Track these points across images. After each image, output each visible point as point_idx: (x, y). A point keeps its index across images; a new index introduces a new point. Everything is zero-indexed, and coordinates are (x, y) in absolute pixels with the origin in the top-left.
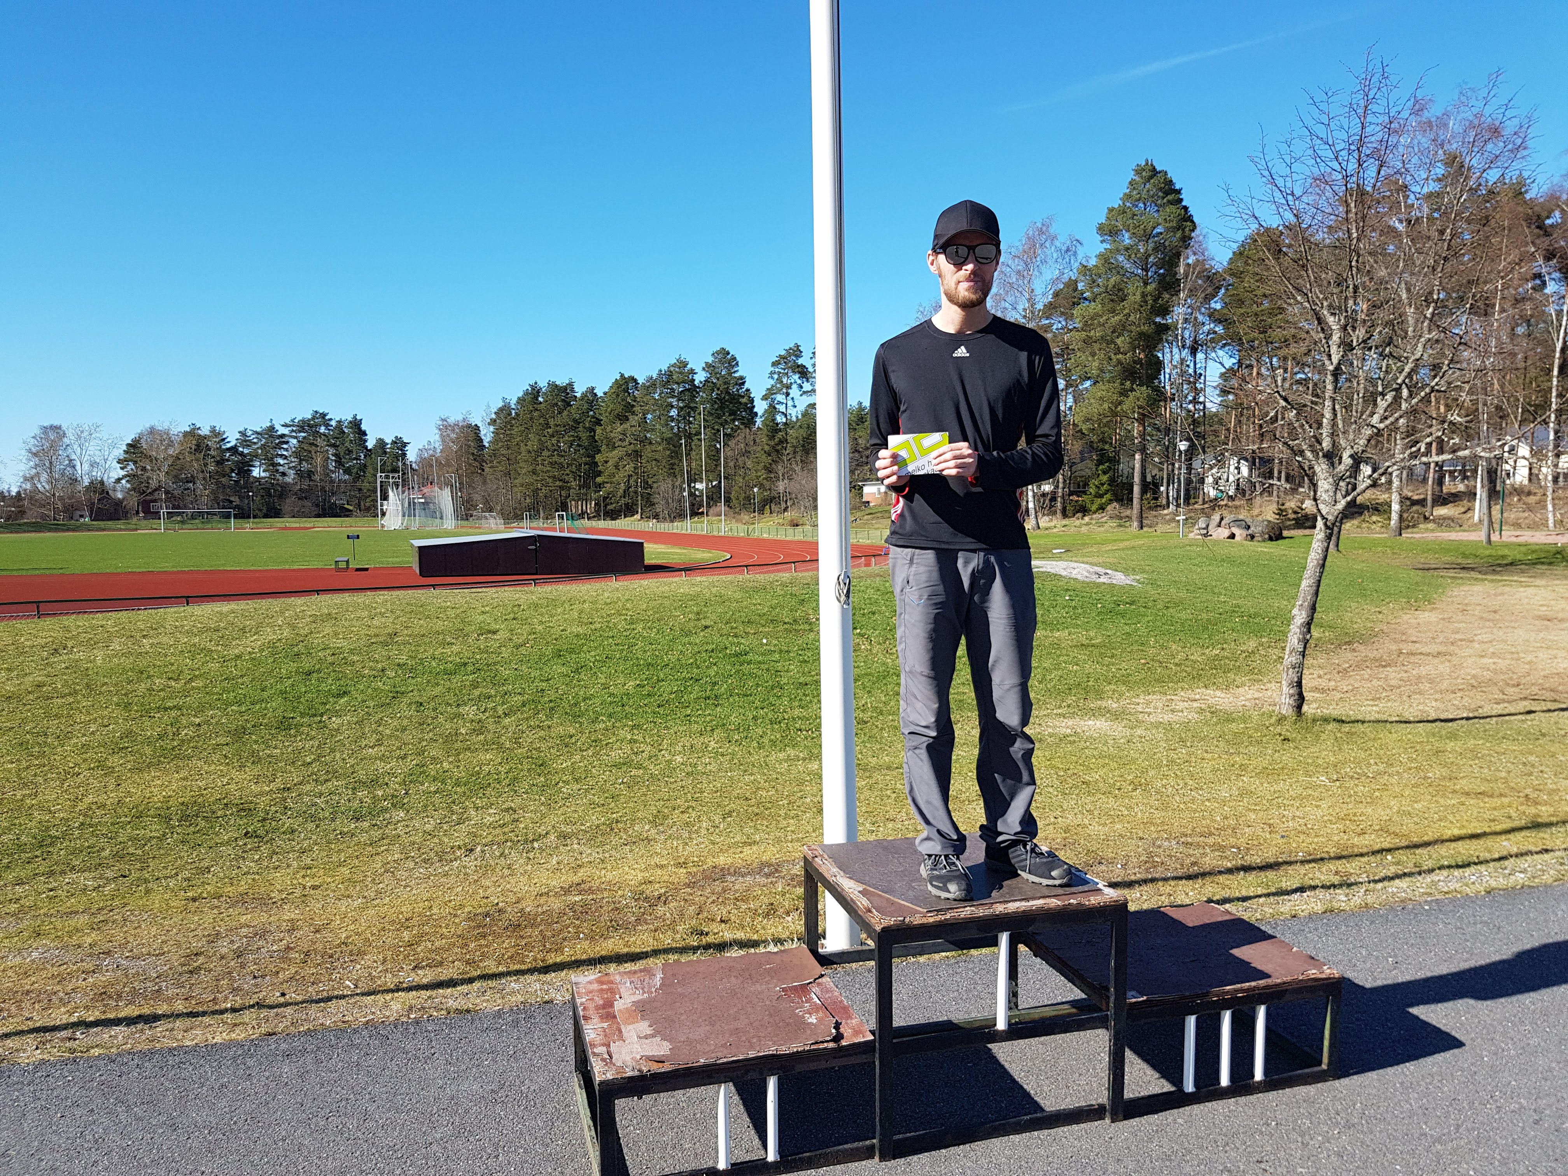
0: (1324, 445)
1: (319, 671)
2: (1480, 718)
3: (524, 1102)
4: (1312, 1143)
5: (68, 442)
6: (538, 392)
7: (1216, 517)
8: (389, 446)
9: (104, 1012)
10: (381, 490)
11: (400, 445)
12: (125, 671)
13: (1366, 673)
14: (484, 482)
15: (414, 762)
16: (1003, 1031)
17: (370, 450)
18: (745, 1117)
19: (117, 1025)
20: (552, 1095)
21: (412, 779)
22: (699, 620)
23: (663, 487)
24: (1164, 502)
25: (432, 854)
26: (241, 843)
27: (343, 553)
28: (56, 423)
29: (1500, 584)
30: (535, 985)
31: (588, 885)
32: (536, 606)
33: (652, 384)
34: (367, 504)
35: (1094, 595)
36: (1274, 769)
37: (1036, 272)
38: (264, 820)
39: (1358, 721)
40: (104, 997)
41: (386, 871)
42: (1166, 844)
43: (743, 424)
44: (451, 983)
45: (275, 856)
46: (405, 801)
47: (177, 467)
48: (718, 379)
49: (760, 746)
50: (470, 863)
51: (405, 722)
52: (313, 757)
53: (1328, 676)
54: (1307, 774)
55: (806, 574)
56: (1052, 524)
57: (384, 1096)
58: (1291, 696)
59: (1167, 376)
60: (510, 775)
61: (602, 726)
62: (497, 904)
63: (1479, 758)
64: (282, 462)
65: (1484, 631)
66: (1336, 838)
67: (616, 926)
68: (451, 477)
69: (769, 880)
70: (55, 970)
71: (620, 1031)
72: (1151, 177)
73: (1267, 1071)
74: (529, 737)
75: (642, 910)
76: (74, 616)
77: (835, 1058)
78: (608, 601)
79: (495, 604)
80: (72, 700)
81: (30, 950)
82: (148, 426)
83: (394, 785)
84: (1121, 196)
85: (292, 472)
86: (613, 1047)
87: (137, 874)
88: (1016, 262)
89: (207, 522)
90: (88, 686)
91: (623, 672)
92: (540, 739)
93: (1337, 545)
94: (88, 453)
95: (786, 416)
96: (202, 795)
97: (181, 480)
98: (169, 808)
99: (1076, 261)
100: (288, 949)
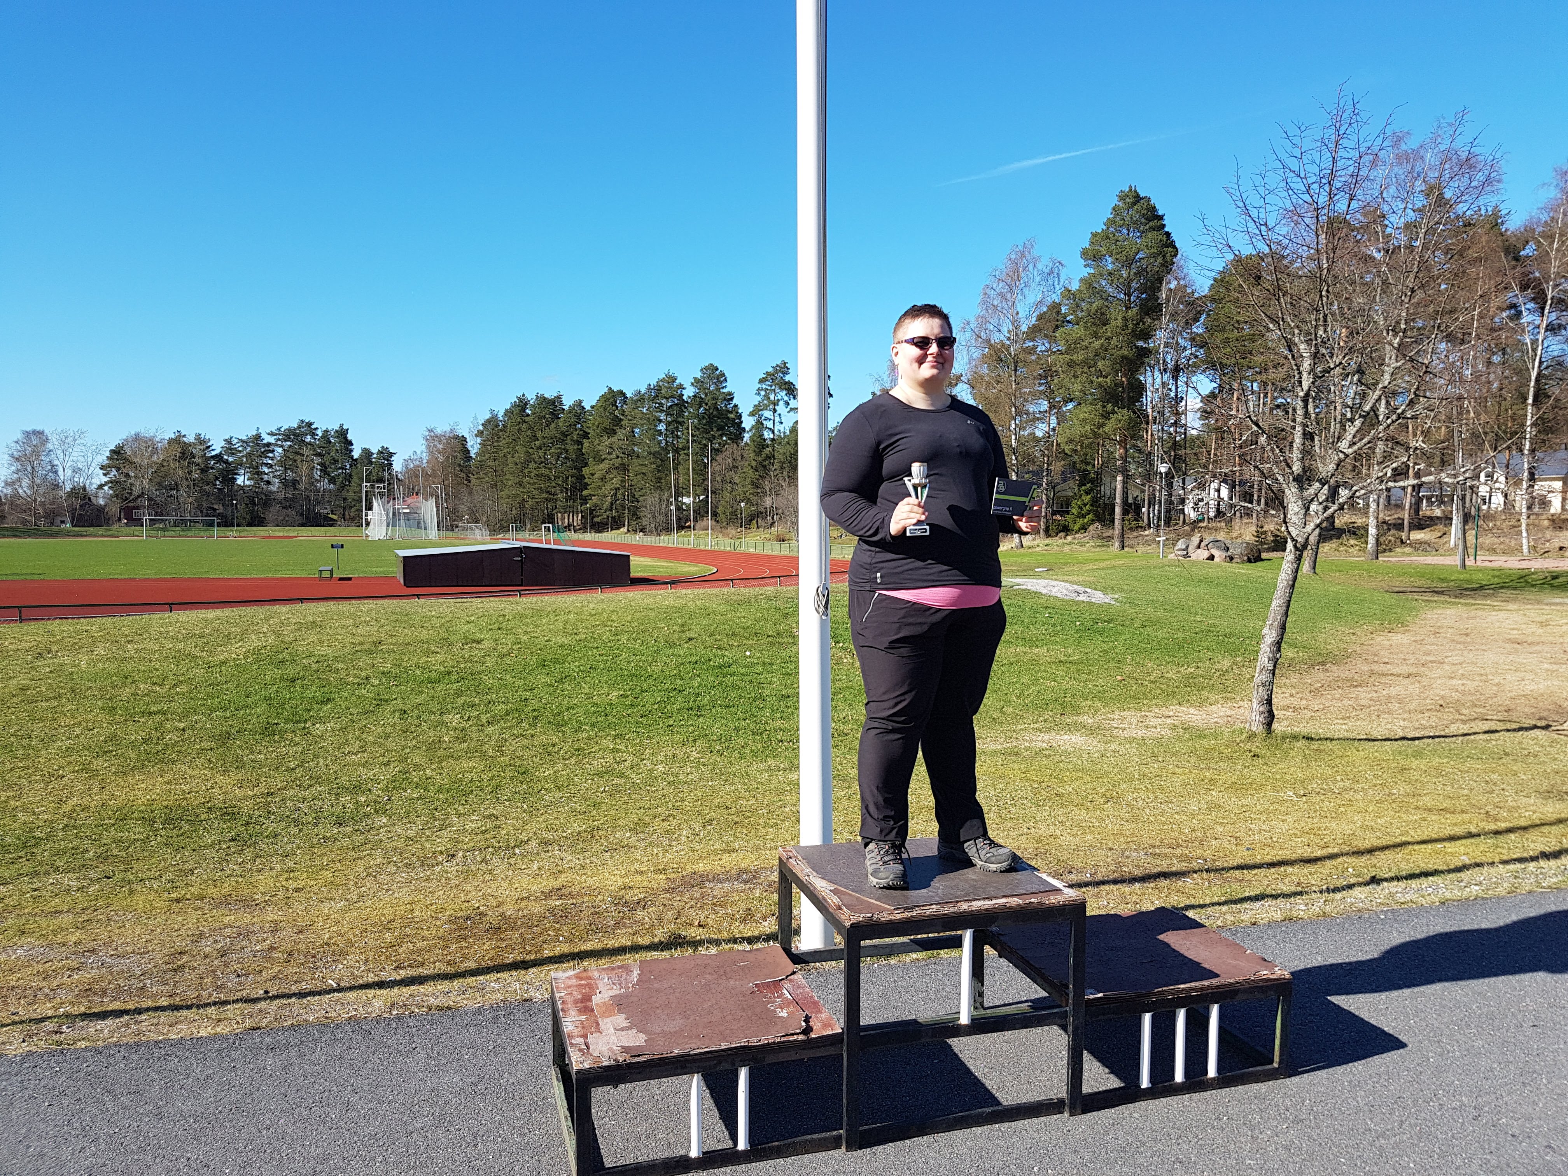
1: (303, 678)
2: (1445, 737)
3: (503, 1094)
4: (1261, 1136)
5: (51, 448)
6: (526, 404)
7: (1195, 540)
8: (375, 456)
9: (90, 1008)
10: (366, 500)
11: (386, 455)
12: (110, 675)
13: (1337, 693)
14: (471, 493)
15: (397, 769)
16: (967, 1025)
17: (356, 460)
19: (103, 1019)
20: (530, 1088)
21: (395, 785)
22: (683, 632)
23: (650, 501)
24: (1145, 523)
25: (414, 859)
26: (224, 847)
27: (327, 562)
28: (38, 428)
29: (1473, 607)
30: (515, 985)
31: (569, 890)
32: (521, 616)
33: (640, 398)
34: (352, 514)
35: (1073, 613)
36: (1243, 784)
37: (1019, 295)
38: (248, 824)
39: (1327, 739)
40: (89, 992)
41: (369, 875)
42: (1134, 854)
43: (729, 439)
45: (258, 859)
46: (388, 807)
47: (160, 474)
48: (706, 395)
49: (742, 756)
50: (452, 868)
51: (389, 730)
52: (296, 763)
53: (1300, 695)
54: (1275, 789)
55: (788, 588)
56: (1035, 543)
57: (366, 1088)
58: (1261, 713)
59: (1149, 399)
60: (493, 783)
61: (585, 735)
62: (478, 908)
63: (1443, 776)
64: (266, 470)
65: (1454, 653)
66: (1299, 852)
67: (594, 930)
68: (437, 487)
69: (747, 886)
70: (41, 968)
71: (598, 1024)
72: (1134, 204)
73: (1220, 1068)
74: (513, 745)
75: (621, 914)
76: (58, 621)
77: (804, 1049)
78: (594, 612)
79: (480, 614)
80: (56, 704)
81: (15, 947)
82: (133, 433)
83: (377, 791)
84: (1105, 221)
85: (277, 481)
86: (590, 1039)
87: (121, 876)
88: (1001, 285)
89: (188, 530)
90: (73, 690)
91: (606, 682)
92: (524, 747)
93: (1314, 568)
94: (71, 458)
95: (773, 432)
96: (186, 799)
97: (165, 488)
98: (153, 811)
99: (1060, 284)
100: (271, 949)
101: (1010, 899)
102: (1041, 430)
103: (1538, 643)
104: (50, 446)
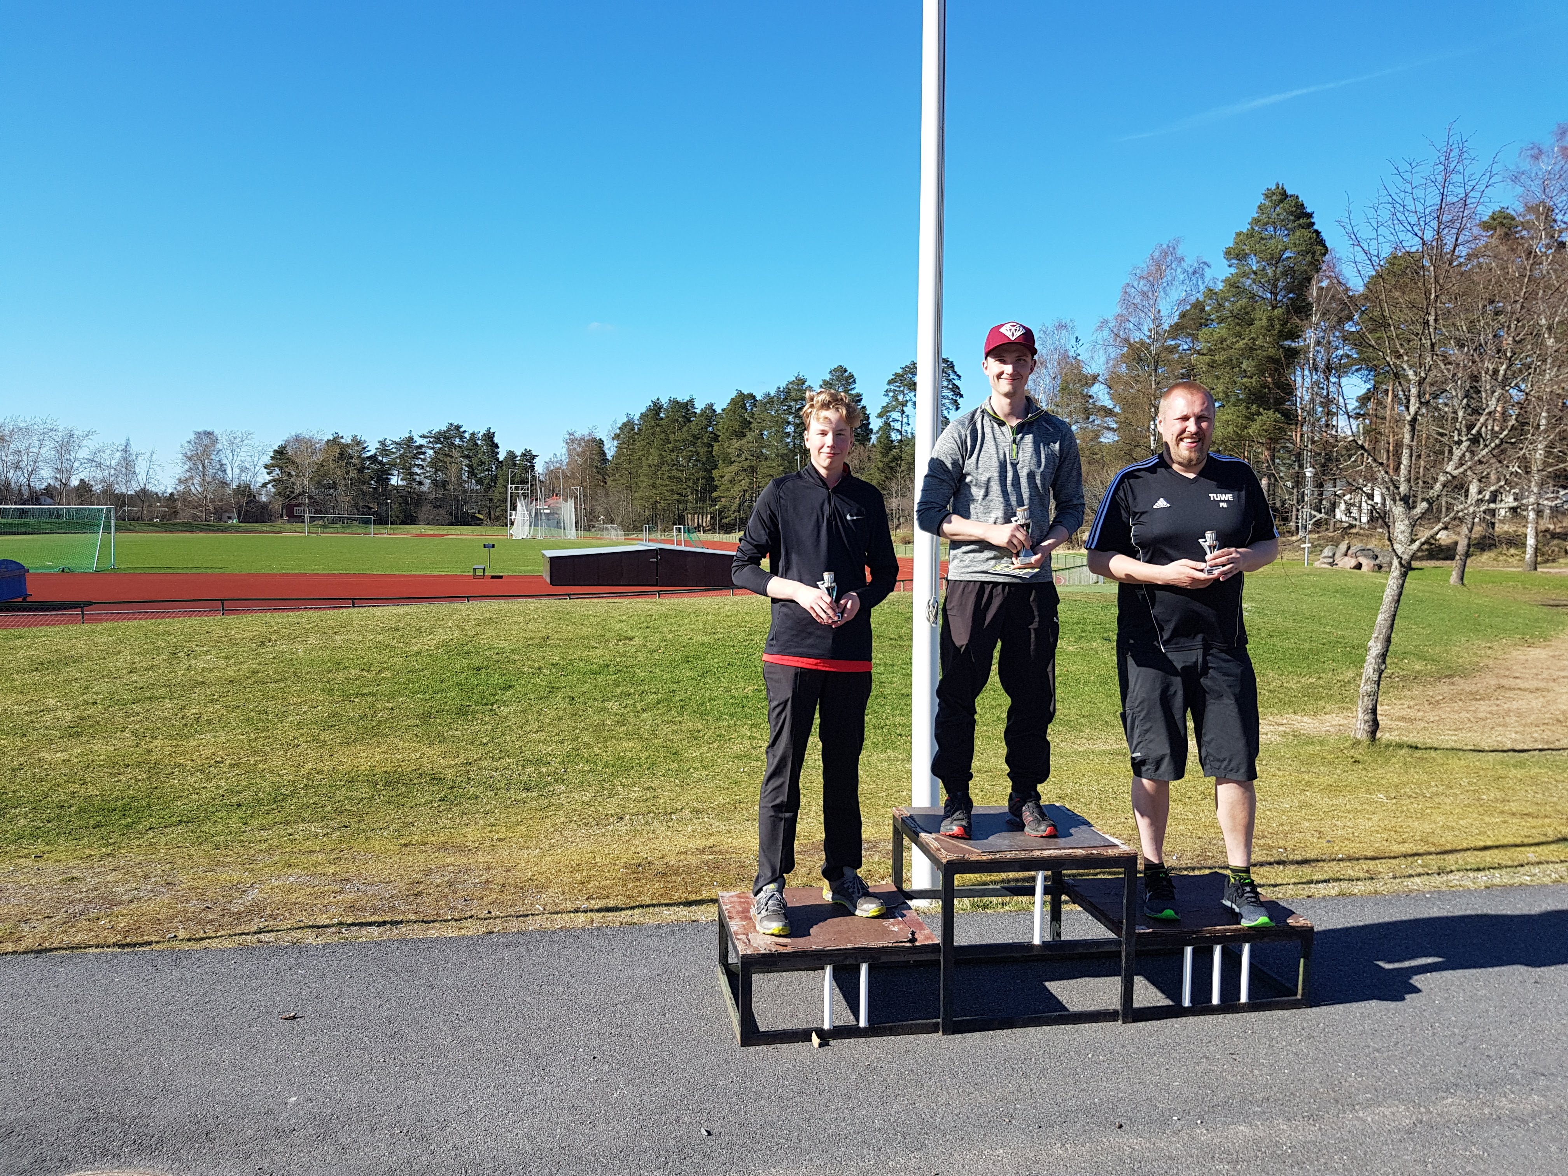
0: (1401, 489)
1: (487, 668)
4: (1277, 1045)
5: (221, 448)
6: (660, 408)
7: (1343, 547)
8: (518, 458)
9: (357, 919)
10: (511, 501)
11: (529, 457)
12: (324, 662)
13: (1458, 705)
14: (607, 495)
15: (570, 746)
16: (1038, 946)
17: (501, 462)
18: (844, 1002)
19: (370, 926)
20: (702, 980)
21: (568, 760)
24: (1293, 528)
25: (591, 819)
26: (436, 805)
27: (479, 561)
28: (208, 428)
30: (682, 912)
31: (719, 848)
32: (667, 616)
33: (770, 401)
34: (497, 514)
36: (1338, 786)
37: (1162, 294)
38: (452, 788)
39: (1431, 748)
40: (353, 908)
41: (556, 830)
44: (616, 909)
45: (464, 816)
46: (565, 777)
47: (321, 476)
50: (622, 827)
51: (561, 713)
52: (488, 738)
54: (1368, 791)
58: (1366, 722)
59: (1298, 400)
60: (650, 761)
61: (725, 723)
62: (647, 858)
63: (1537, 785)
64: (419, 471)
66: (1377, 845)
68: (576, 489)
70: (311, 890)
72: (1281, 201)
73: (1250, 996)
74: (664, 730)
77: (910, 953)
78: (729, 614)
79: (630, 614)
80: (283, 685)
82: (293, 434)
83: (555, 764)
84: (1250, 220)
85: (428, 481)
86: (750, 936)
87: (356, 826)
88: (1141, 283)
89: (346, 527)
90: (295, 673)
92: (674, 732)
93: (1462, 579)
94: (239, 458)
95: (901, 434)
96: (400, 766)
97: (324, 486)
98: (374, 776)
99: (1203, 283)
100: (487, 882)
101: (1075, 850)
104: (219, 446)
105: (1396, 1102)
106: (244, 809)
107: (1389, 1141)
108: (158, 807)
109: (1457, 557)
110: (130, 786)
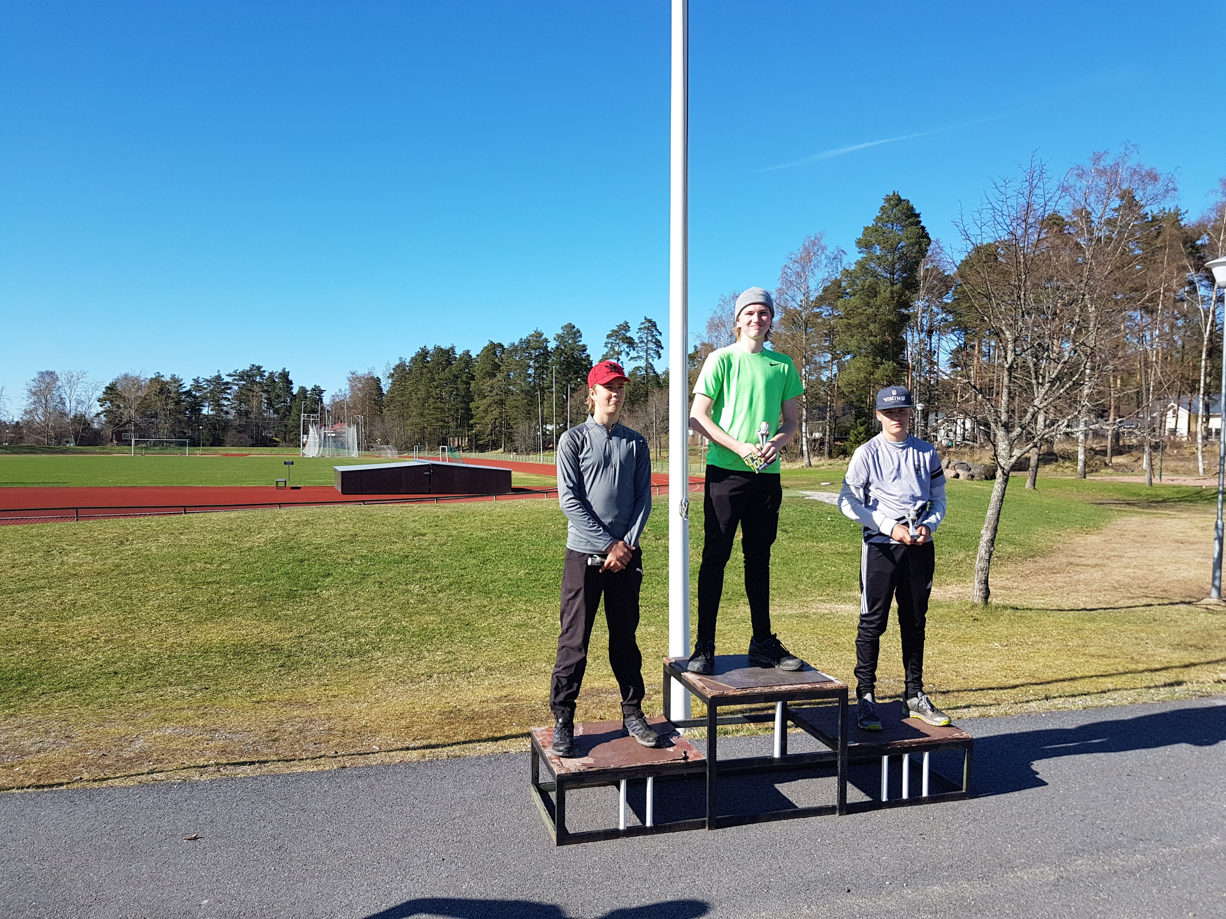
1: (309, 560)
2: (1114, 608)
5: (61, 385)
6: (427, 353)
8: (309, 392)
9: (230, 760)
10: (304, 426)
11: (318, 391)
12: (174, 557)
13: (1041, 578)
14: (383, 422)
15: (383, 621)
16: (778, 759)
17: (295, 396)
19: (242, 766)
21: (382, 632)
23: (522, 428)
25: (406, 678)
26: (277, 670)
27: (280, 476)
28: (51, 369)
29: (1154, 516)
31: (512, 697)
32: (450, 517)
33: (514, 349)
34: (291, 437)
36: (965, 638)
37: (810, 274)
38: (289, 656)
39: (1027, 609)
40: (224, 752)
41: (378, 688)
42: (887, 681)
44: (438, 746)
45: (302, 678)
46: (380, 646)
47: (144, 407)
48: (565, 346)
50: (432, 684)
51: (373, 595)
52: (314, 616)
54: (987, 641)
56: (821, 463)
58: (980, 590)
59: (909, 353)
60: (448, 631)
61: (505, 600)
62: (456, 706)
63: (1106, 634)
64: (226, 403)
65: (1132, 550)
66: (999, 680)
68: (358, 417)
72: (897, 205)
73: (930, 791)
74: (457, 606)
77: (684, 768)
78: (500, 514)
79: (422, 516)
80: (143, 576)
82: (123, 373)
83: (372, 635)
84: (875, 218)
85: (234, 411)
87: (215, 688)
88: (796, 266)
89: (165, 449)
90: (151, 567)
91: (516, 564)
92: (465, 608)
93: (1034, 485)
94: (76, 393)
96: (245, 639)
97: (147, 416)
98: (225, 648)
99: (841, 266)
100: (330, 729)
101: (803, 685)
102: (825, 376)
103: (1197, 543)
104: (59, 383)
105: (1043, 864)
106: (120, 676)
107: (1042, 893)
108: (47, 676)
109: (1030, 469)
110: (23, 659)
